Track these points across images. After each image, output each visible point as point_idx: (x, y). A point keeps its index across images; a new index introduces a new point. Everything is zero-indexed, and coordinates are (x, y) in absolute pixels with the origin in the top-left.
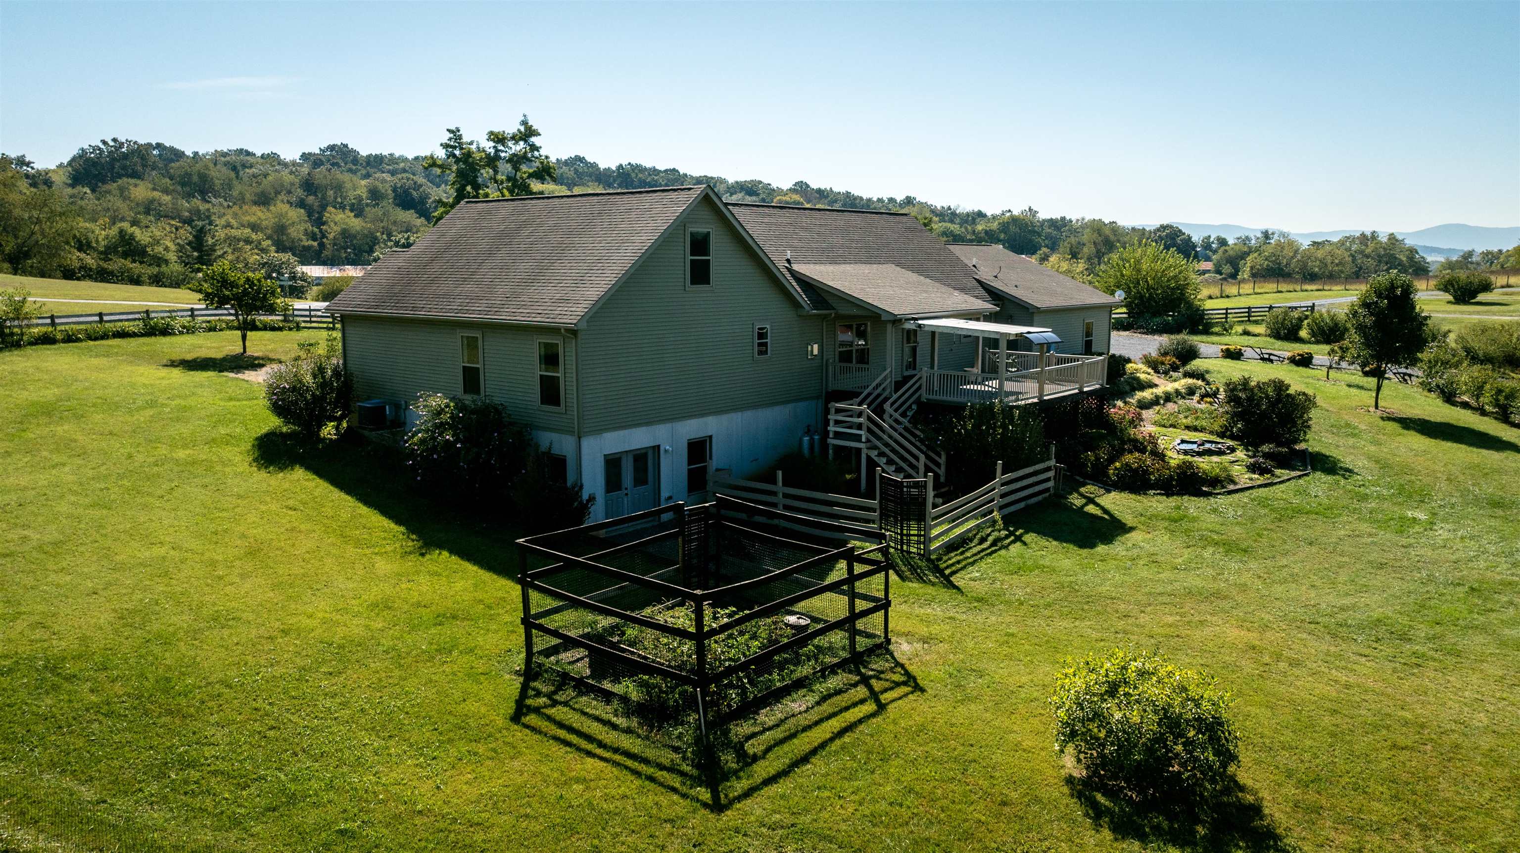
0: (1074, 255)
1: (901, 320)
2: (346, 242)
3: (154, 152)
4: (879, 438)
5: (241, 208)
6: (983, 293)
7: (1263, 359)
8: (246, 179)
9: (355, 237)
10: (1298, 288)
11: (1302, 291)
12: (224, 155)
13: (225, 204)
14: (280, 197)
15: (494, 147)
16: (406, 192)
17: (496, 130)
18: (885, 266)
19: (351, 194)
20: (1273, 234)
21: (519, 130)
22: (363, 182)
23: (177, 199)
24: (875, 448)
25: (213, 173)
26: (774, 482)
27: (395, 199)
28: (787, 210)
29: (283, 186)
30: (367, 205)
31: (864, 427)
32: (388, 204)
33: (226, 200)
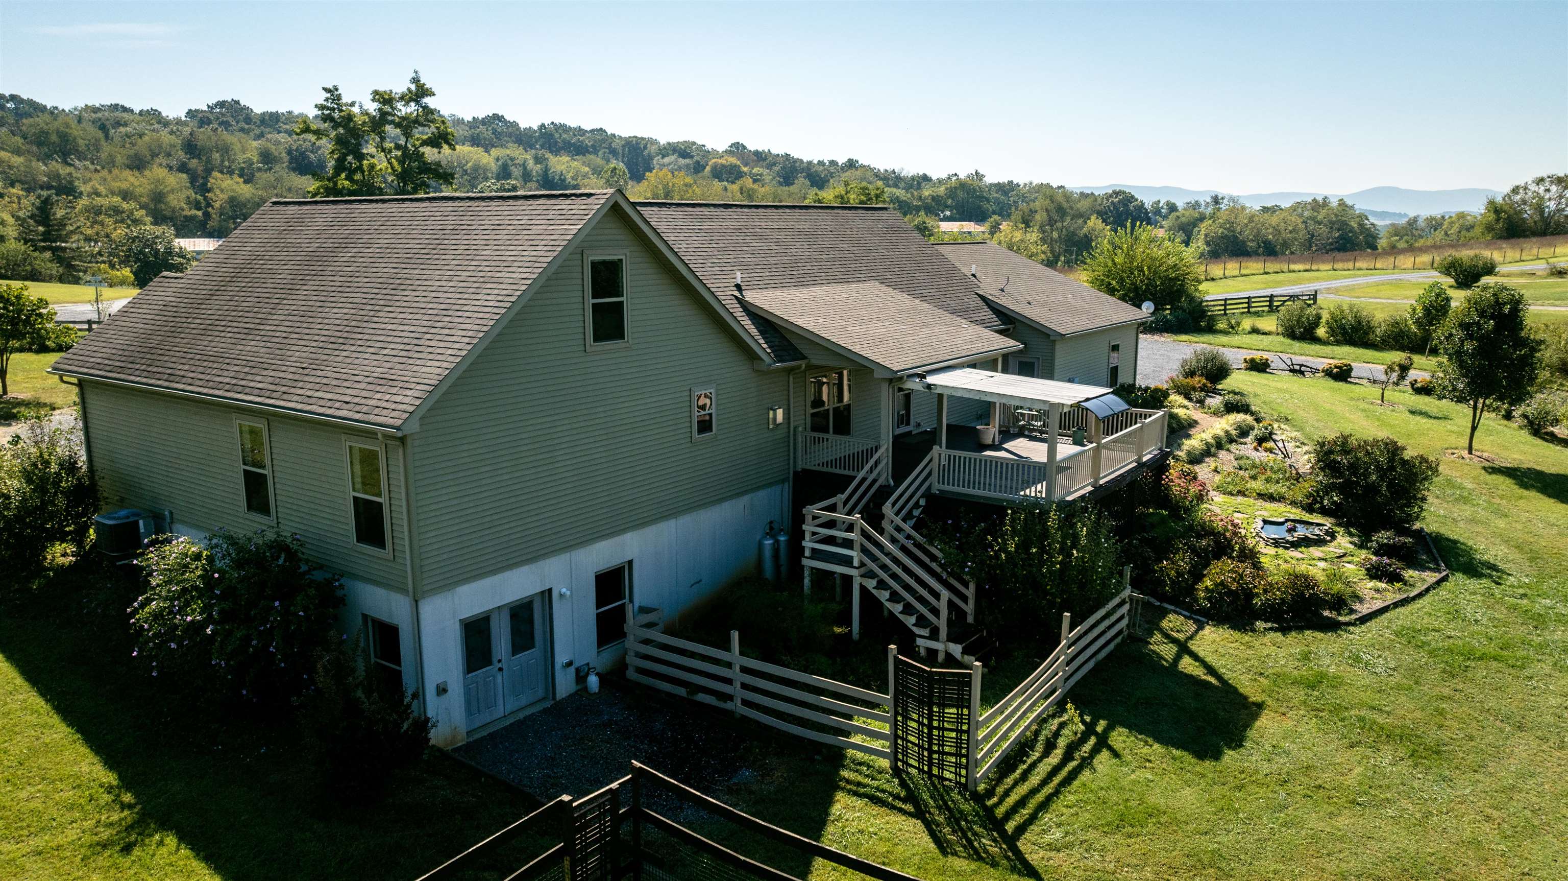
0: (1027, 223)
1: (901, 378)
2: (235, 211)
3: (9, 105)
4: (874, 559)
5: (110, 172)
6: (988, 314)
7: (1293, 371)
8: (117, 139)
9: (245, 205)
10: (1285, 268)
11: (1290, 272)
12: (95, 110)
13: (92, 167)
14: (158, 160)
15: (380, 110)
16: (303, 155)
17: (381, 89)
18: (867, 284)
19: (241, 158)
20: (1223, 198)
21: (409, 89)
22: (255, 144)
23: (30, 161)
24: (870, 575)
25: (76, 131)
26: (727, 647)
27: (290, 163)
28: (734, 209)
29: (160, 147)
30: (259, 169)
31: (857, 546)
32: (281, 170)
33: (93, 163)
